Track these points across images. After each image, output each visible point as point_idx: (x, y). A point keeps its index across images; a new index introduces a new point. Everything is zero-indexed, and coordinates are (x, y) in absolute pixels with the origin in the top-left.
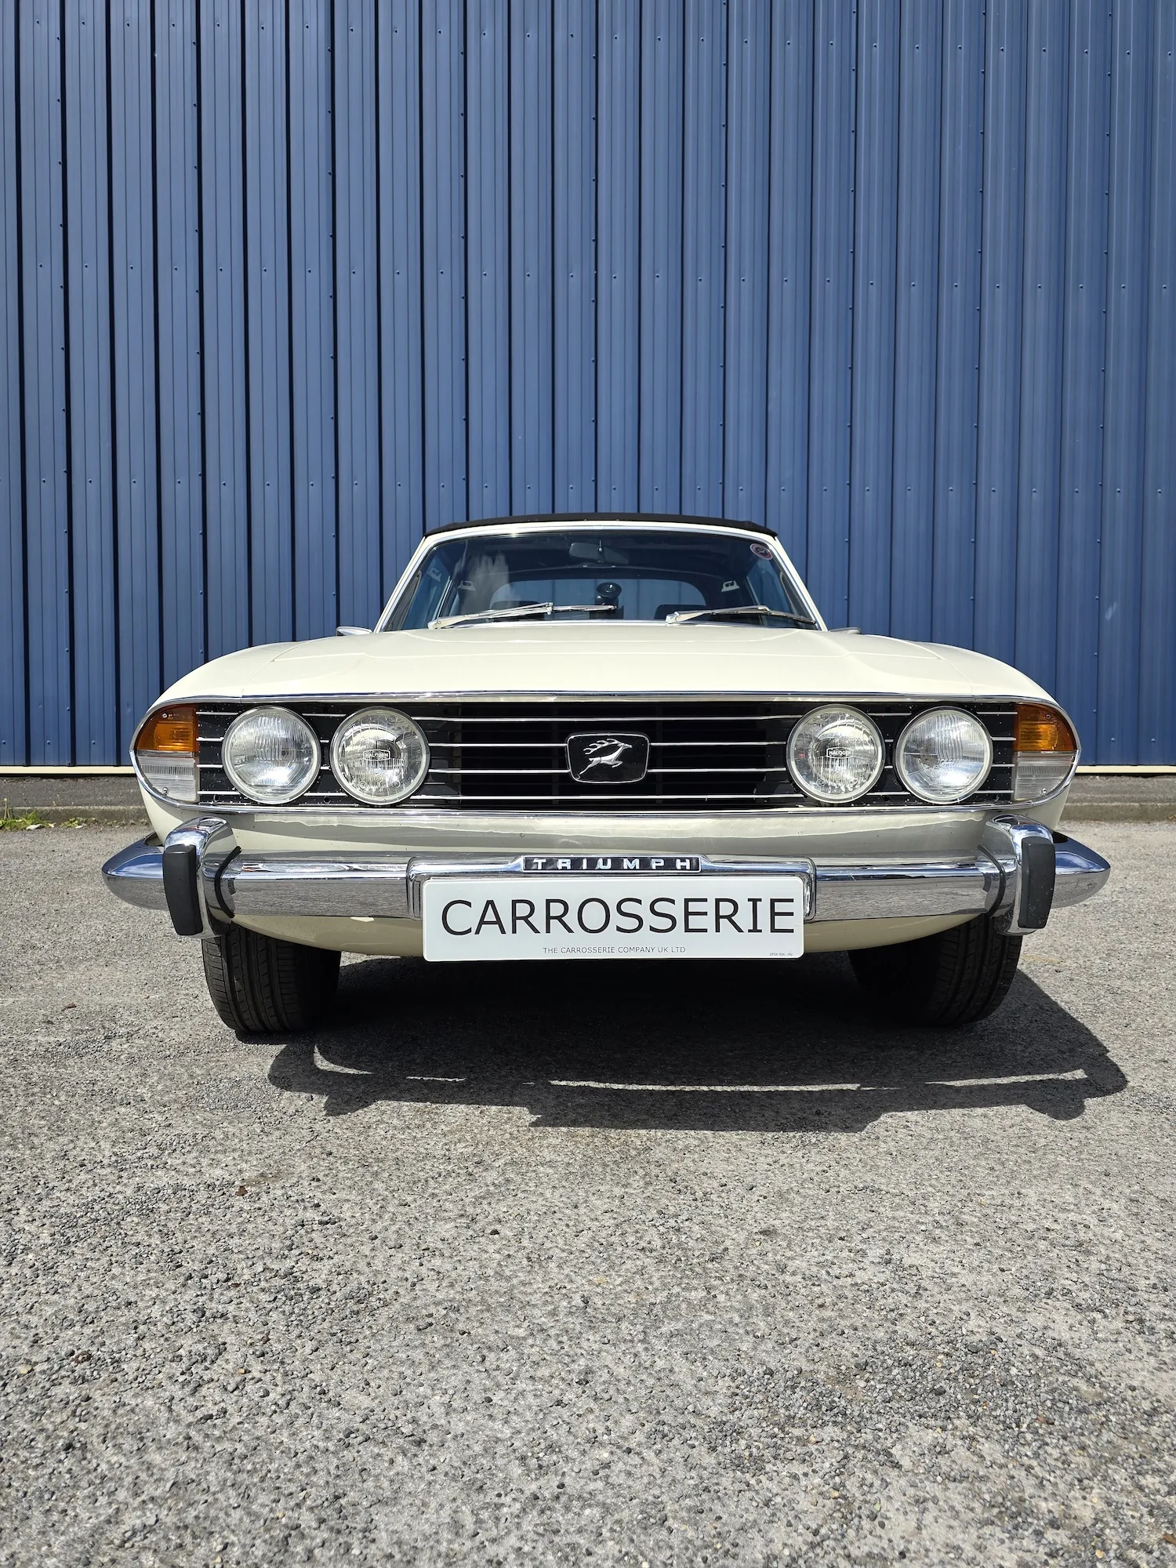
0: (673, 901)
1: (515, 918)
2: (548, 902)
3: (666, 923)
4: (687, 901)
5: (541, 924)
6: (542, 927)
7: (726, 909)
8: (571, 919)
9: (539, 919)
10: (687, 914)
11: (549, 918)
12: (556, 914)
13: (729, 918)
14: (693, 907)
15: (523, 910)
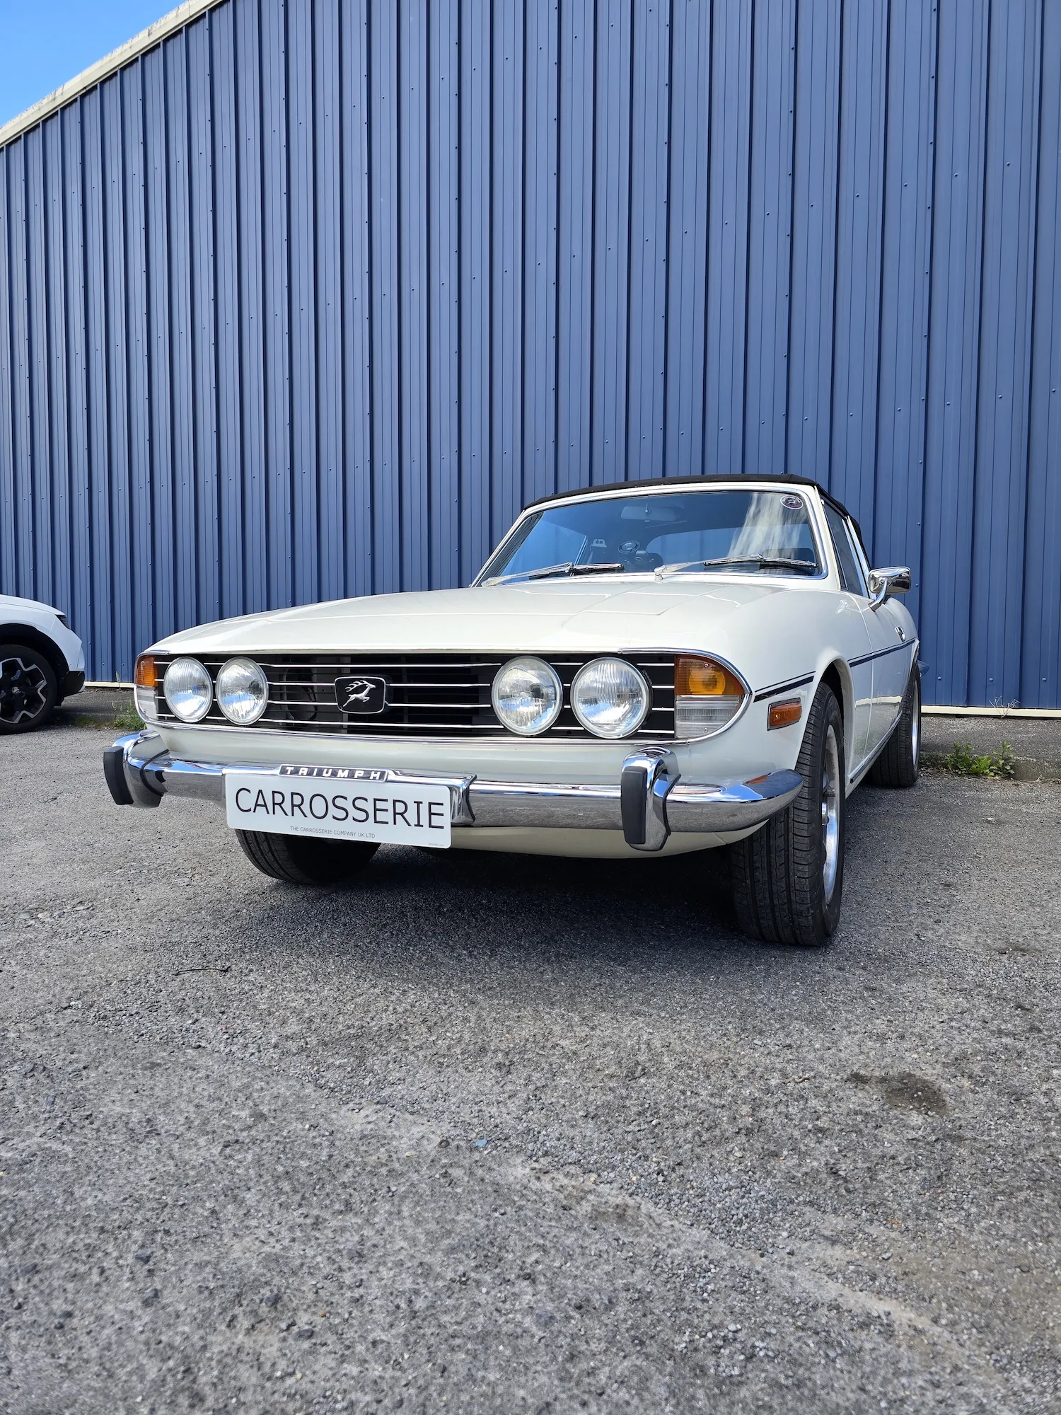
0: (366, 800)
1: (274, 804)
2: (293, 794)
3: (363, 816)
4: (375, 800)
5: (289, 811)
6: (289, 812)
7: (400, 808)
8: (305, 807)
9: (287, 806)
10: (376, 810)
11: (293, 806)
12: (297, 804)
13: (402, 814)
14: (380, 805)
15: (278, 798)
